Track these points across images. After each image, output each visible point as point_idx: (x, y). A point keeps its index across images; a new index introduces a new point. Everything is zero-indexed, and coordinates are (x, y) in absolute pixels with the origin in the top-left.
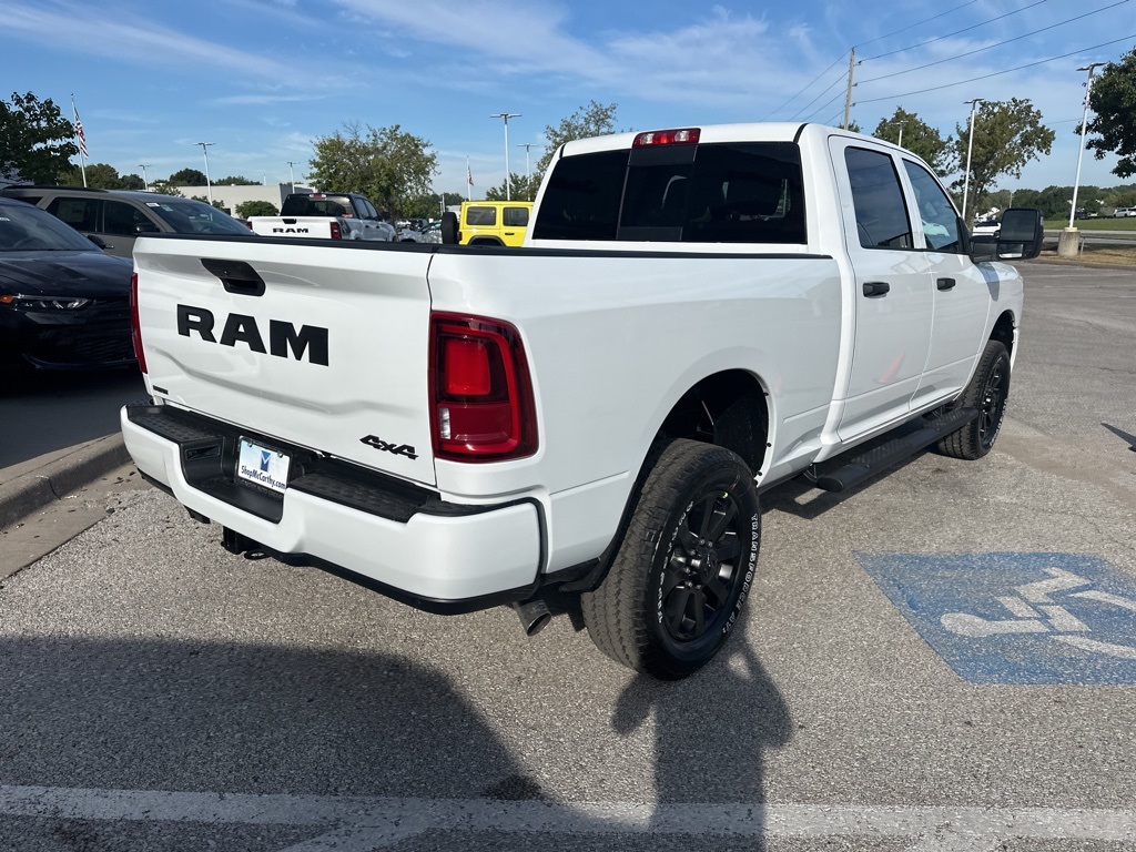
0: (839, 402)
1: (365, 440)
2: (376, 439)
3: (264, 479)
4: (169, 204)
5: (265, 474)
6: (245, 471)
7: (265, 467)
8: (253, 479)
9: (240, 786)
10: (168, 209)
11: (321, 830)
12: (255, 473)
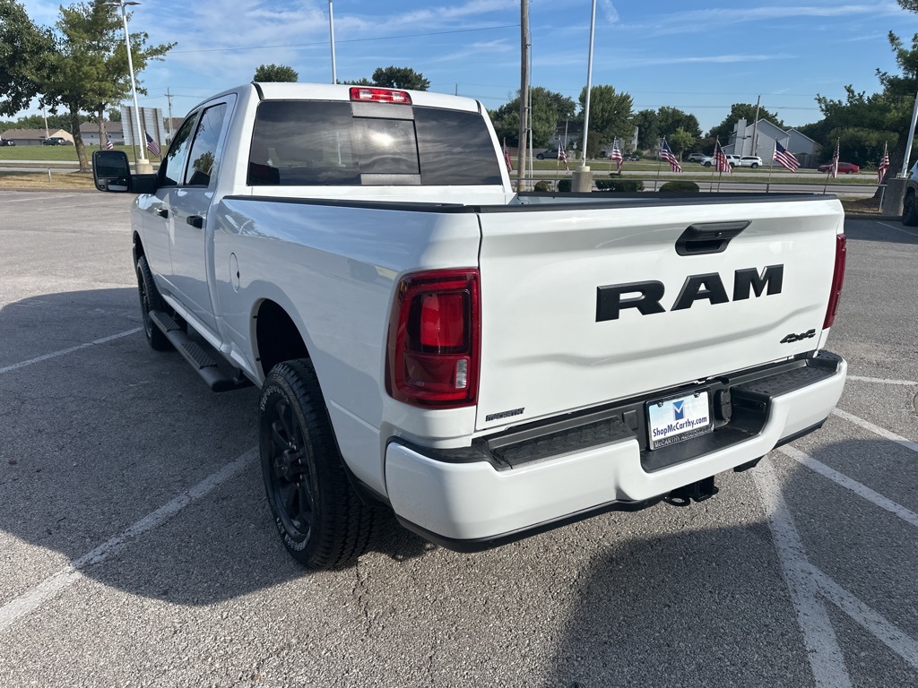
1: (784, 341)
2: (793, 335)
3: (682, 426)
5: (681, 421)
6: (658, 432)
7: (679, 416)
8: (669, 434)
12: (670, 428)
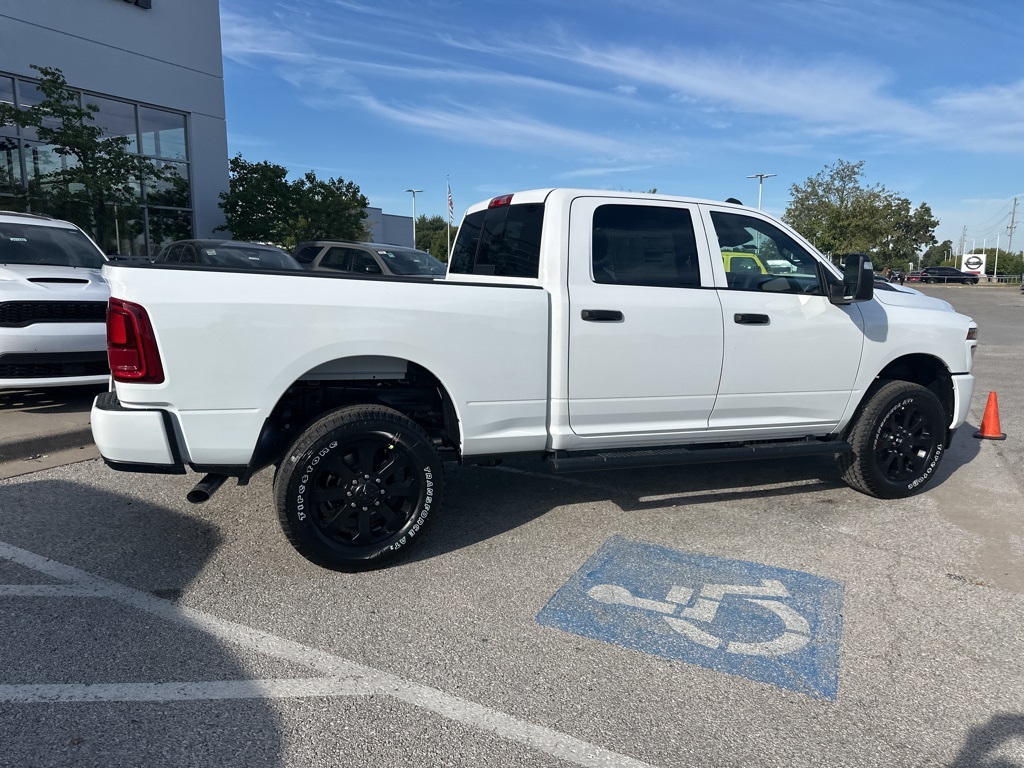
0: (558, 401)
4: (393, 253)
9: (61, 559)
10: (392, 256)
11: (65, 583)
